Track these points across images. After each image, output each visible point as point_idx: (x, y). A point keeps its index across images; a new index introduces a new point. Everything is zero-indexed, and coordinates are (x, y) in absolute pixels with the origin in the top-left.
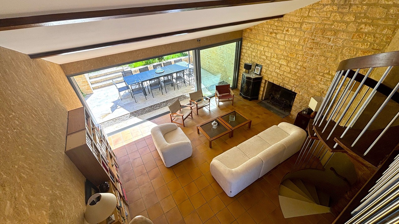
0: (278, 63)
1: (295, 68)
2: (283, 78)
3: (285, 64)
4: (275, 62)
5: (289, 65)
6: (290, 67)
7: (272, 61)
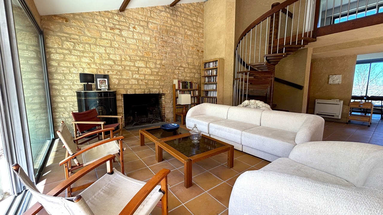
0: (134, 66)
1: (155, 68)
2: (146, 83)
3: (143, 65)
4: (129, 66)
5: (148, 66)
6: (150, 68)
7: (125, 66)
